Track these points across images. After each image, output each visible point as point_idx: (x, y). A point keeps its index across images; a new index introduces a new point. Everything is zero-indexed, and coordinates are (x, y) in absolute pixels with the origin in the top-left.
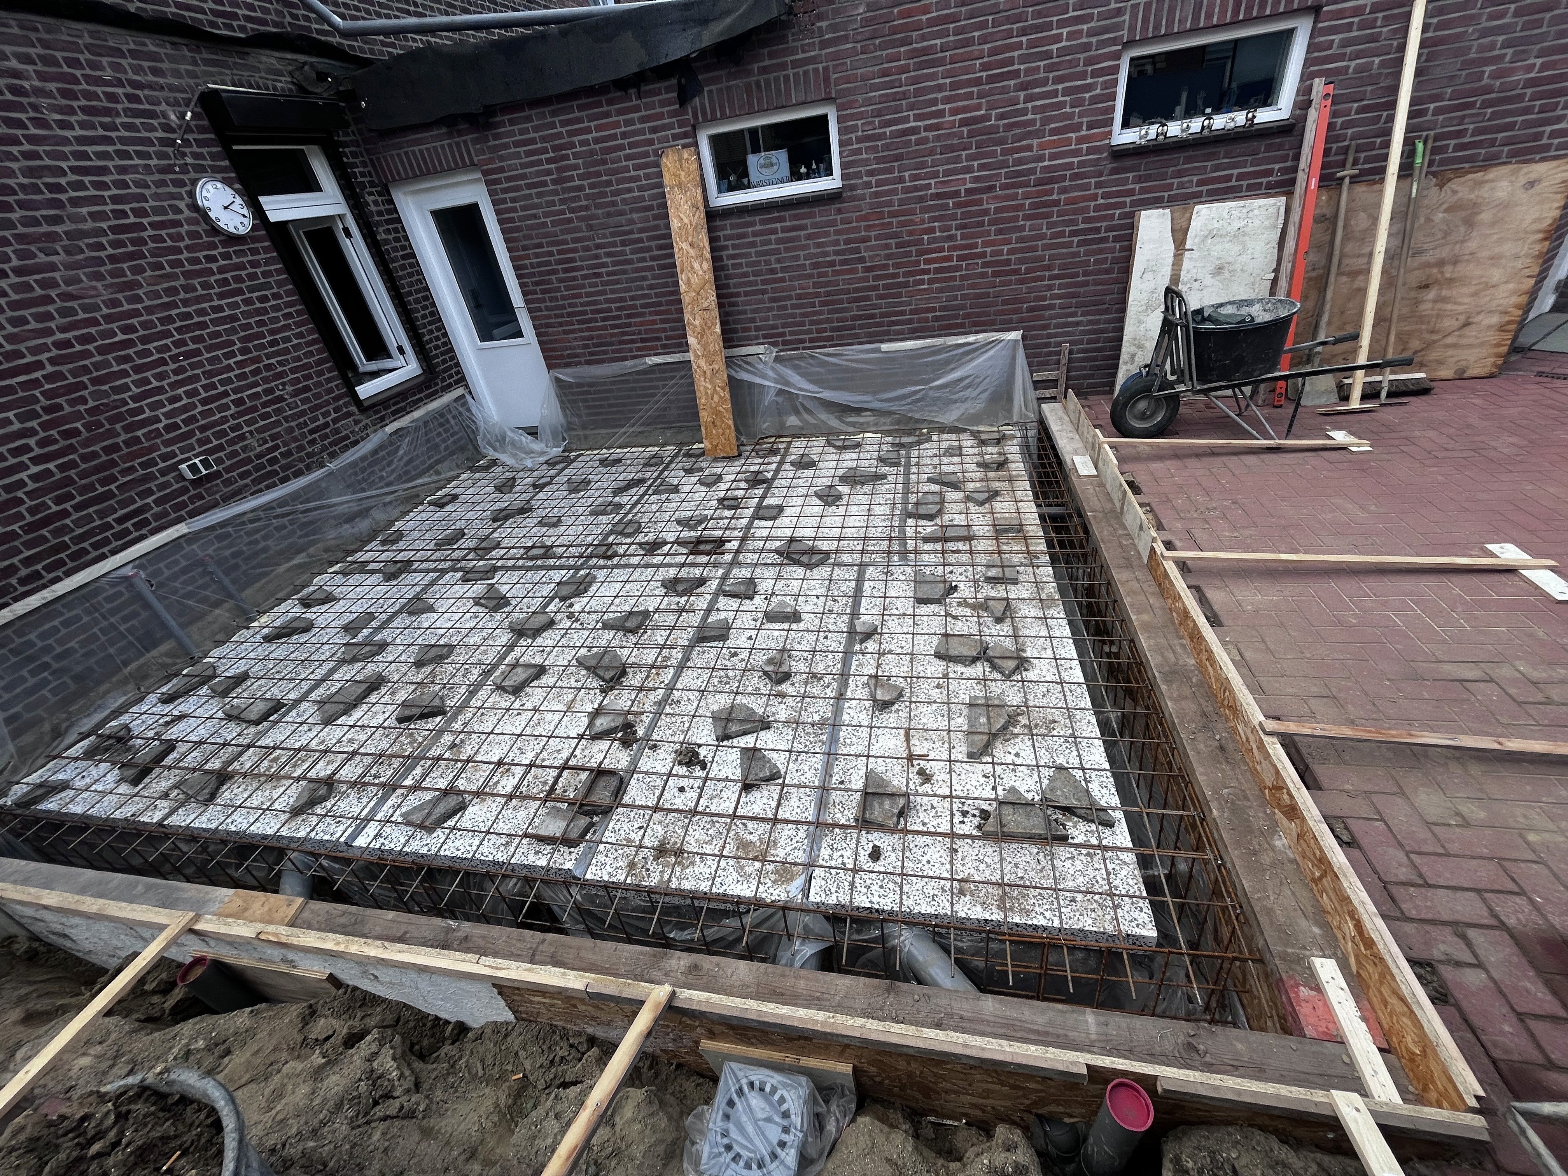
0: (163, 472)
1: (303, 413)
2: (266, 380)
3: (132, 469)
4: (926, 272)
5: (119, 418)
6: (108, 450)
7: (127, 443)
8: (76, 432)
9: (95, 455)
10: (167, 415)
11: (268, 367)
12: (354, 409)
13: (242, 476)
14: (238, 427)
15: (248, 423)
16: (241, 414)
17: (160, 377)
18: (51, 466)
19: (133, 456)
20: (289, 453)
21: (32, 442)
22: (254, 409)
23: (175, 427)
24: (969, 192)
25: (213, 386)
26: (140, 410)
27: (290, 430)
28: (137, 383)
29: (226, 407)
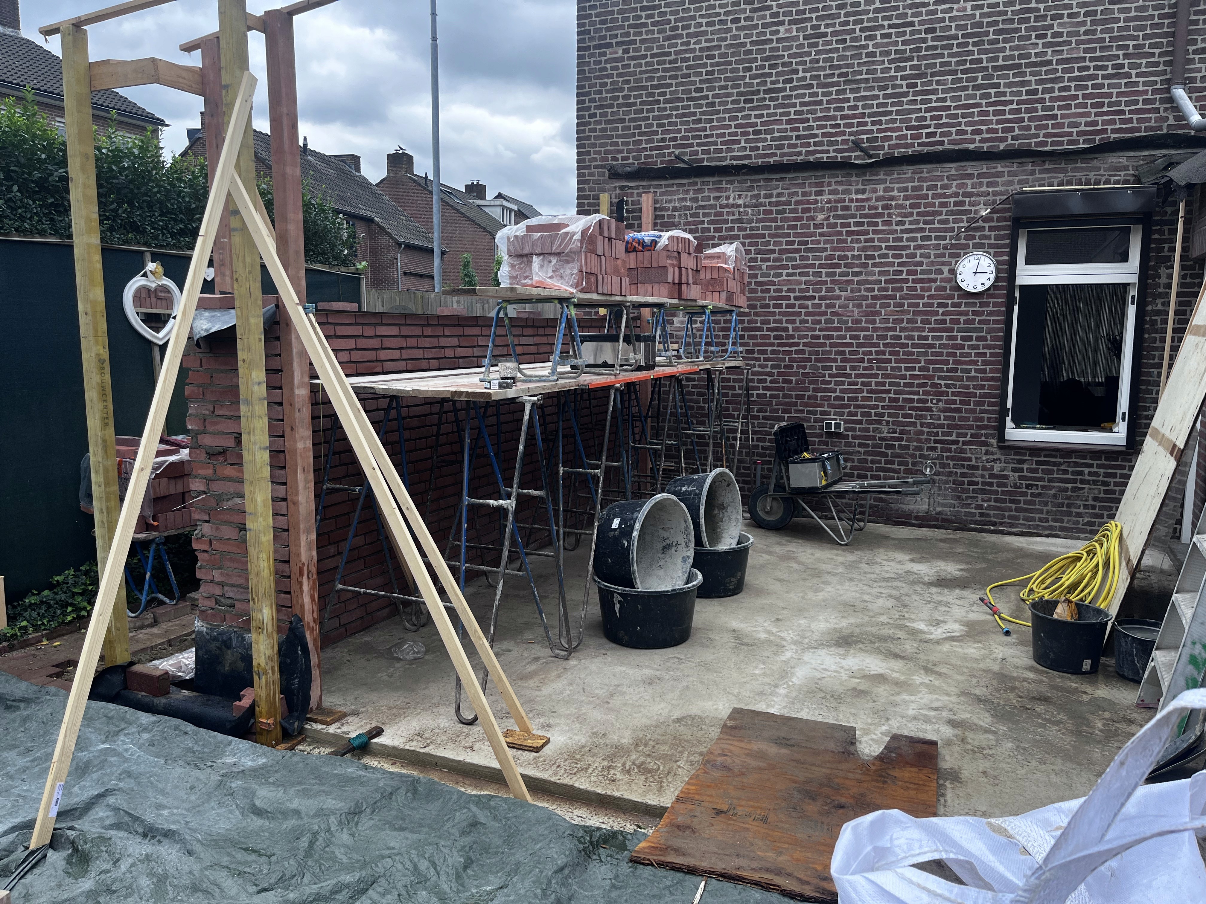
0: (816, 421)
1: (941, 426)
2: (925, 393)
3: (802, 411)
5: (815, 382)
6: (798, 397)
7: (809, 397)
8: (790, 382)
9: (790, 396)
10: (842, 391)
11: (934, 385)
12: (994, 442)
13: (860, 445)
14: (882, 415)
15: (890, 415)
16: (889, 407)
17: (853, 368)
18: (768, 393)
19: (806, 405)
20: (907, 448)
21: (769, 379)
22: (902, 408)
23: (843, 399)
25: (884, 384)
26: (829, 383)
27: (921, 433)
28: (837, 368)
29: (883, 400)
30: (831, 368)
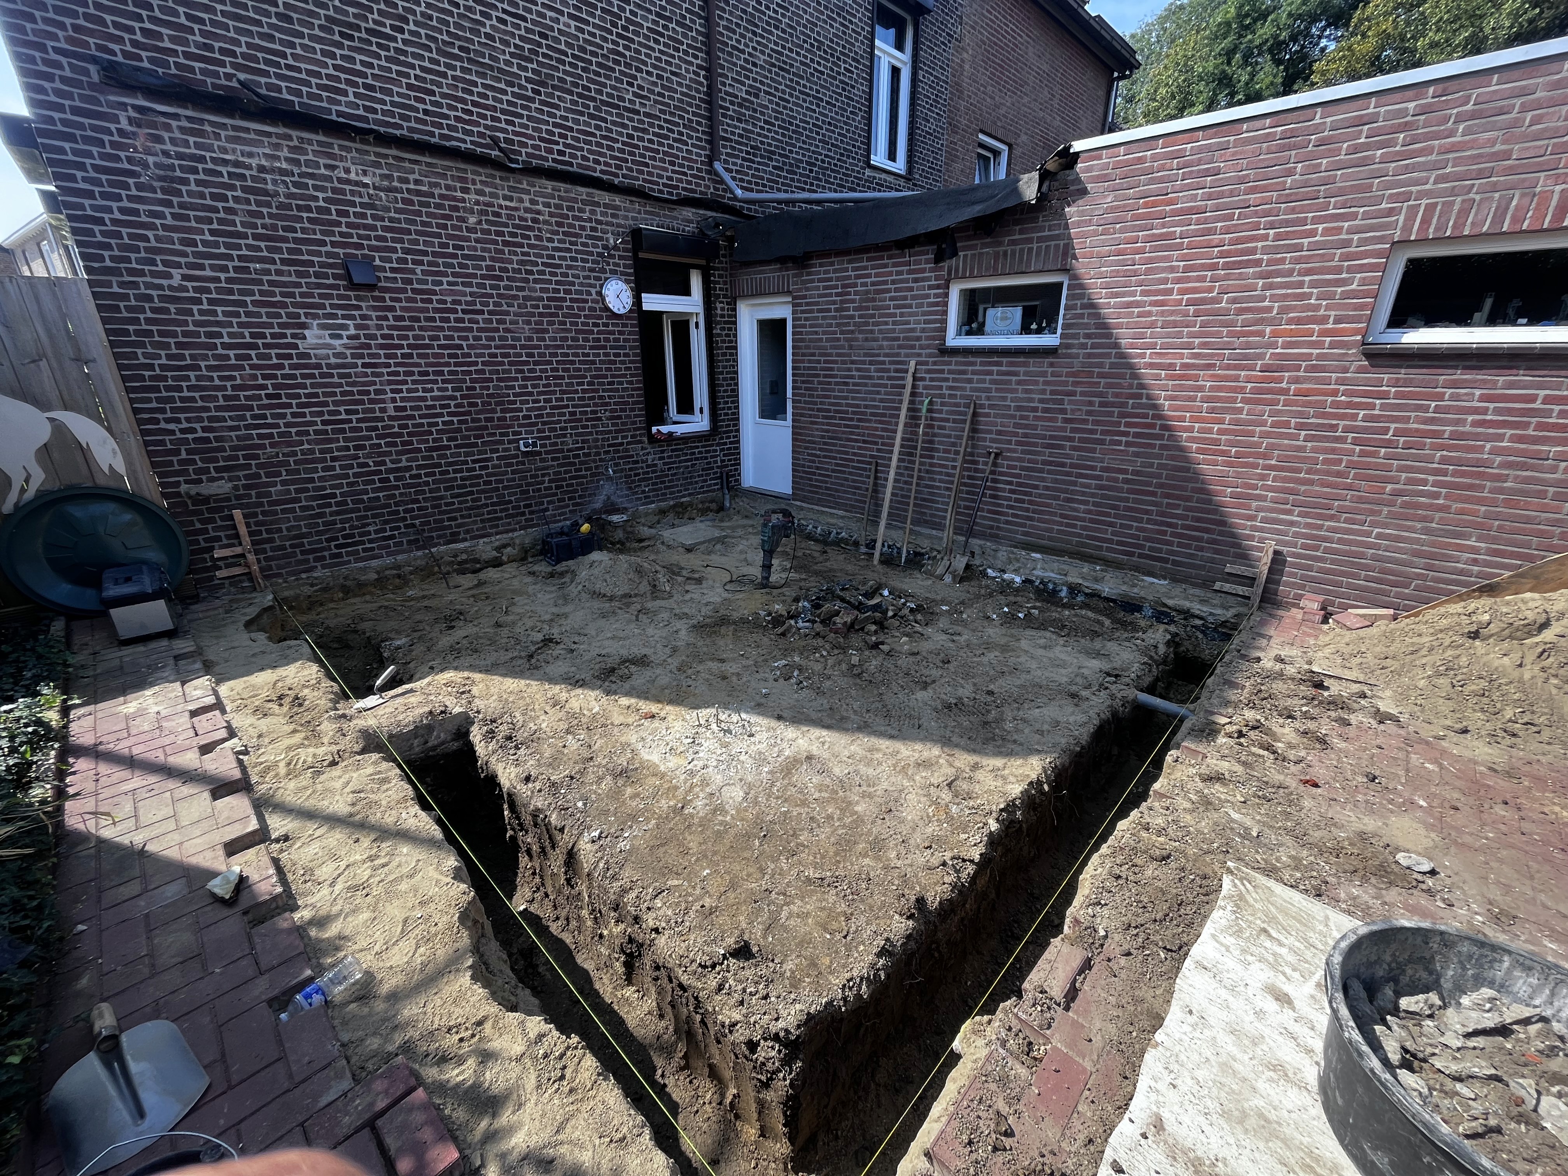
0: (510, 442)
1: (610, 432)
2: (595, 405)
3: (494, 434)
4: (1126, 434)
5: (502, 403)
6: (487, 420)
7: (499, 419)
8: (476, 405)
9: (479, 420)
10: (528, 410)
11: (601, 397)
12: (645, 439)
13: (553, 459)
14: (566, 428)
15: (572, 428)
16: (570, 421)
17: (534, 386)
18: (455, 419)
19: (498, 427)
20: (589, 455)
21: (452, 403)
22: (580, 420)
23: (530, 417)
24: (1185, 366)
25: (562, 400)
26: (515, 402)
27: (597, 440)
28: (520, 387)
29: (564, 414)
30: (513, 387)
